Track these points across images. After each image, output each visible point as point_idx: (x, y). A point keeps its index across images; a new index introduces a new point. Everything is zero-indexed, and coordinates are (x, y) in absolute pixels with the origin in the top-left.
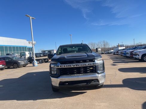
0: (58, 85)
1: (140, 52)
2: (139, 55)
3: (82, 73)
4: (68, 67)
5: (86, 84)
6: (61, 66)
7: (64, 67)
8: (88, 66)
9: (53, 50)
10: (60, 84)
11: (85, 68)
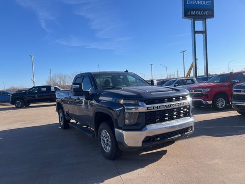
0: (140, 145)
3: (175, 119)
6: (148, 108)
10: (145, 141)
11: (179, 109)
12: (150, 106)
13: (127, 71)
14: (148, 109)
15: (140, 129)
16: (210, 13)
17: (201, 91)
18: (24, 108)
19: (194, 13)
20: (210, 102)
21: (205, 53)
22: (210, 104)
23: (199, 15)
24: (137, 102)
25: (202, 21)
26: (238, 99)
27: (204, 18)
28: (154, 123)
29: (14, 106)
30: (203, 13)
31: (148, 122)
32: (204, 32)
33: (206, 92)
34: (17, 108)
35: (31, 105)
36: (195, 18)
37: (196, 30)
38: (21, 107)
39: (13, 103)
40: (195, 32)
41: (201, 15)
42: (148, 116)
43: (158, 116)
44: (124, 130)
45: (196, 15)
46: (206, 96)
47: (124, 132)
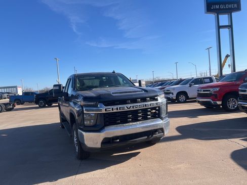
0: (99, 146)
1: (174, 89)
2: (173, 94)
3: (140, 120)
4: (119, 111)
5: (146, 137)
6: (106, 109)
7: (112, 111)
8: (150, 107)
9: (16, 87)
10: (104, 143)
11: (145, 111)
12: (109, 107)
13: (114, 72)
14: (106, 111)
15: (99, 131)
16: (236, 5)
17: (209, 91)
18: (47, 107)
19: (217, 7)
20: (219, 103)
21: (232, 49)
22: (220, 105)
23: (223, 9)
24: (96, 103)
25: (227, 15)
26: (244, 99)
27: (229, 11)
28: (114, 125)
29: (38, 106)
30: (228, 6)
31: (107, 123)
32: (230, 27)
33: (215, 92)
34: (40, 107)
35: (53, 105)
36: (218, 12)
37: (220, 25)
38: (44, 107)
39: (37, 103)
40: (219, 27)
41: (226, 9)
42: (107, 117)
43: (119, 118)
44: (84, 131)
45: (220, 9)
46: (214, 96)
47: (84, 133)
